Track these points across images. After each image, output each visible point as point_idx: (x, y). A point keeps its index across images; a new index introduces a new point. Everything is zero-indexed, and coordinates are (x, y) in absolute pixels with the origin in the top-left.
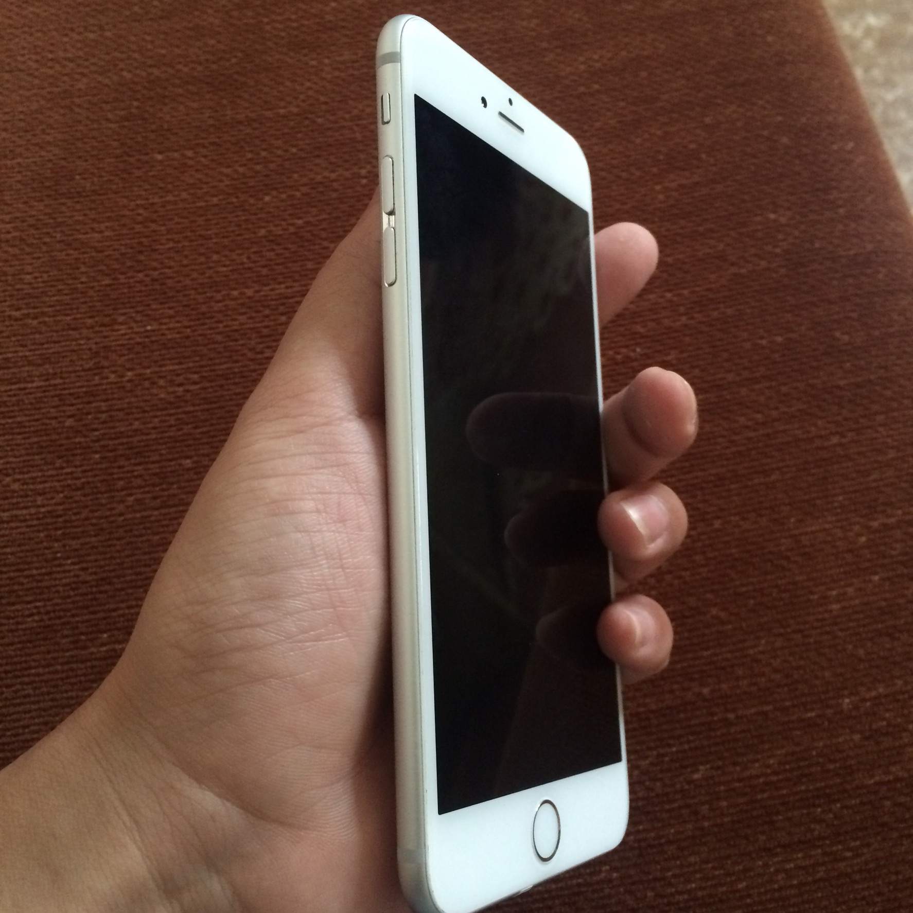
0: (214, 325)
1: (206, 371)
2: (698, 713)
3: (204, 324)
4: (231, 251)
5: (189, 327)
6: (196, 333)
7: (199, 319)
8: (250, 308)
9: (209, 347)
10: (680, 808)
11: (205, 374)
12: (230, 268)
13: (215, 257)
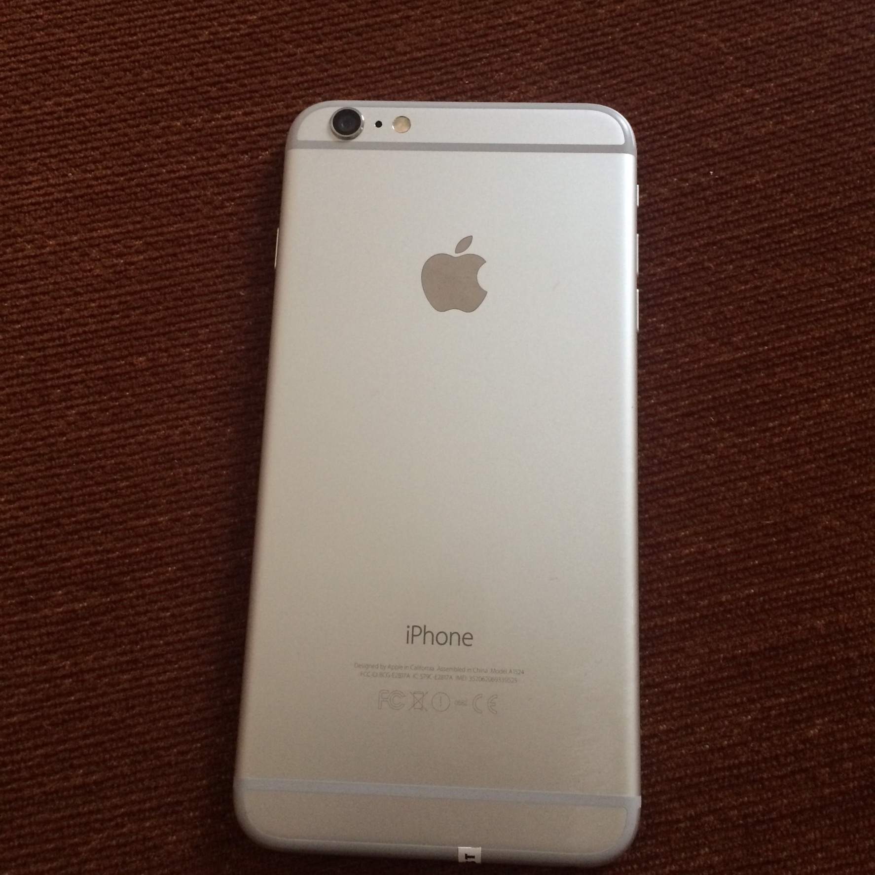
0: (155, 171)
1: (151, 236)
2: (812, 653)
3: (142, 170)
4: (166, 63)
5: (122, 175)
6: (133, 183)
7: (134, 163)
8: (201, 144)
9: (152, 201)
10: (793, 773)
11: (149, 239)
12: (167, 88)
13: (146, 74)
